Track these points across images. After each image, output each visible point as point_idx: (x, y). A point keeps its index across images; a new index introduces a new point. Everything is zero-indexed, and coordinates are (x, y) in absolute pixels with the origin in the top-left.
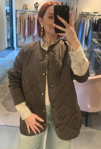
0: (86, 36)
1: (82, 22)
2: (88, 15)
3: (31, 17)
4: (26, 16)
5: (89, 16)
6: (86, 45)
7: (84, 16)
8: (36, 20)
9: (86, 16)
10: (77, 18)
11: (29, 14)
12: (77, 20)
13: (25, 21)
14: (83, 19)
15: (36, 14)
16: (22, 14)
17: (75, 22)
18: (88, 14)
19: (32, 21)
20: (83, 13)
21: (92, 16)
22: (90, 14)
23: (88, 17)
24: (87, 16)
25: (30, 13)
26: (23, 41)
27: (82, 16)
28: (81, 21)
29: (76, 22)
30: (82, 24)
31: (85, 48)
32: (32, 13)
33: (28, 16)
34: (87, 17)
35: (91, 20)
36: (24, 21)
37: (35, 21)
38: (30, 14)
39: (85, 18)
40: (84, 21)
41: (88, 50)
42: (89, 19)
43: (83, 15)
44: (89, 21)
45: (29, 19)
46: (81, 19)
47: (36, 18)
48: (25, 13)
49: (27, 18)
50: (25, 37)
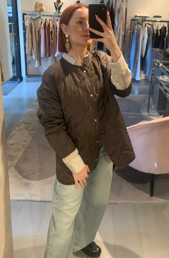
0: (142, 56)
1: (136, 32)
2: (145, 21)
3: (49, 25)
4: (42, 23)
5: (147, 22)
6: (143, 72)
7: (138, 23)
9: (141, 23)
10: (128, 25)
11: (46, 19)
12: (127, 29)
13: (39, 32)
14: (136, 27)
15: (57, 20)
16: (35, 20)
17: (123, 33)
18: (144, 19)
19: (52, 32)
20: (137, 18)
21: (151, 23)
22: (147, 19)
23: (146, 24)
25: (48, 18)
26: (37, 66)
27: (136, 22)
28: (133, 31)
29: (125, 32)
30: (135, 36)
32: (51, 18)
33: (44, 22)
34: (144, 24)
35: (150, 28)
36: (37, 33)
37: (57, 32)
38: (48, 20)
39: (139, 25)
40: (139, 30)
41: (146, 80)
42: (148, 27)
43: (136, 20)
44: (147, 30)
45: (47, 27)
46: (134, 28)
48: (38, 18)
49: (43, 26)
50: (39, 59)
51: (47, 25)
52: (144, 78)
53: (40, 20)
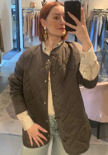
1: (94, 19)
2: (101, 12)
4: (34, 14)
6: (99, 46)
7: (96, 14)
9: (98, 14)
10: (89, 16)
11: (36, 12)
12: (88, 17)
13: (32, 20)
14: (95, 17)
16: (29, 13)
17: (86, 20)
20: (95, 10)
21: (105, 13)
22: (103, 11)
23: (101, 14)
28: (93, 19)
30: (94, 22)
31: (97, 49)
32: (39, 11)
35: (104, 17)
36: (30, 21)
38: (37, 13)
39: (97, 15)
40: (96, 18)
42: (102, 16)
43: (95, 12)
44: (102, 18)
46: (93, 17)
48: (31, 11)
49: (34, 17)
51: (37, 16)
52: (100, 51)
53: (33, 13)
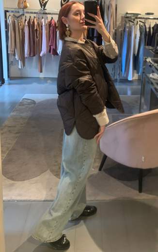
0: (134, 55)
1: (127, 29)
2: (137, 18)
3: (34, 22)
4: (26, 20)
5: (139, 20)
6: (135, 71)
7: (130, 21)
8: (43, 27)
9: (132, 21)
10: (118, 23)
11: (30, 17)
12: (117, 26)
13: (23, 30)
14: (128, 25)
15: (43, 18)
16: (18, 17)
18: (136, 16)
19: (36, 30)
20: (128, 15)
21: (143, 20)
22: (139, 16)
23: (137, 22)
24: (134, 20)
25: (32, 16)
26: (20, 67)
27: (127, 20)
28: (125, 28)
29: (116, 30)
30: (126, 34)
32: (35, 15)
33: (28, 20)
34: (135, 22)
35: (142, 26)
36: (21, 31)
37: (42, 30)
38: (32, 18)
39: (131, 23)
40: (130, 28)
41: (139, 80)
42: (140, 25)
43: (127, 17)
44: (139, 28)
45: (31, 25)
46: (125, 25)
47: (43, 24)
48: (21, 15)
49: (27, 24)
50: (23, 58)
51: (32, 21)
52: (137, 78)
53: (24, 18)
